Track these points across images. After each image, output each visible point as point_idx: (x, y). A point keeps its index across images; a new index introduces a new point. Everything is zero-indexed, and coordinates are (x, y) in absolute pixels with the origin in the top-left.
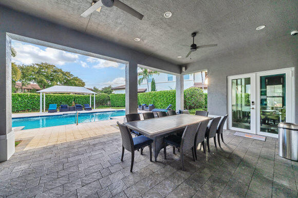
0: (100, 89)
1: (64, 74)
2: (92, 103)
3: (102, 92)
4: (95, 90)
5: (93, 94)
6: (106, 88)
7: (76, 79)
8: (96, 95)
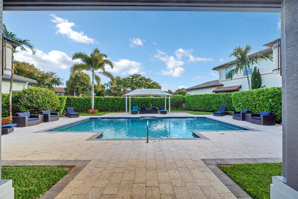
0: (174, 91)
1: (146, 80)
2: (168, 105)
3: (175, 94)
4: (170, 92)
5: (168, 96)
6: (179, 90)
7: (154, 83)
8: (171, 96)
